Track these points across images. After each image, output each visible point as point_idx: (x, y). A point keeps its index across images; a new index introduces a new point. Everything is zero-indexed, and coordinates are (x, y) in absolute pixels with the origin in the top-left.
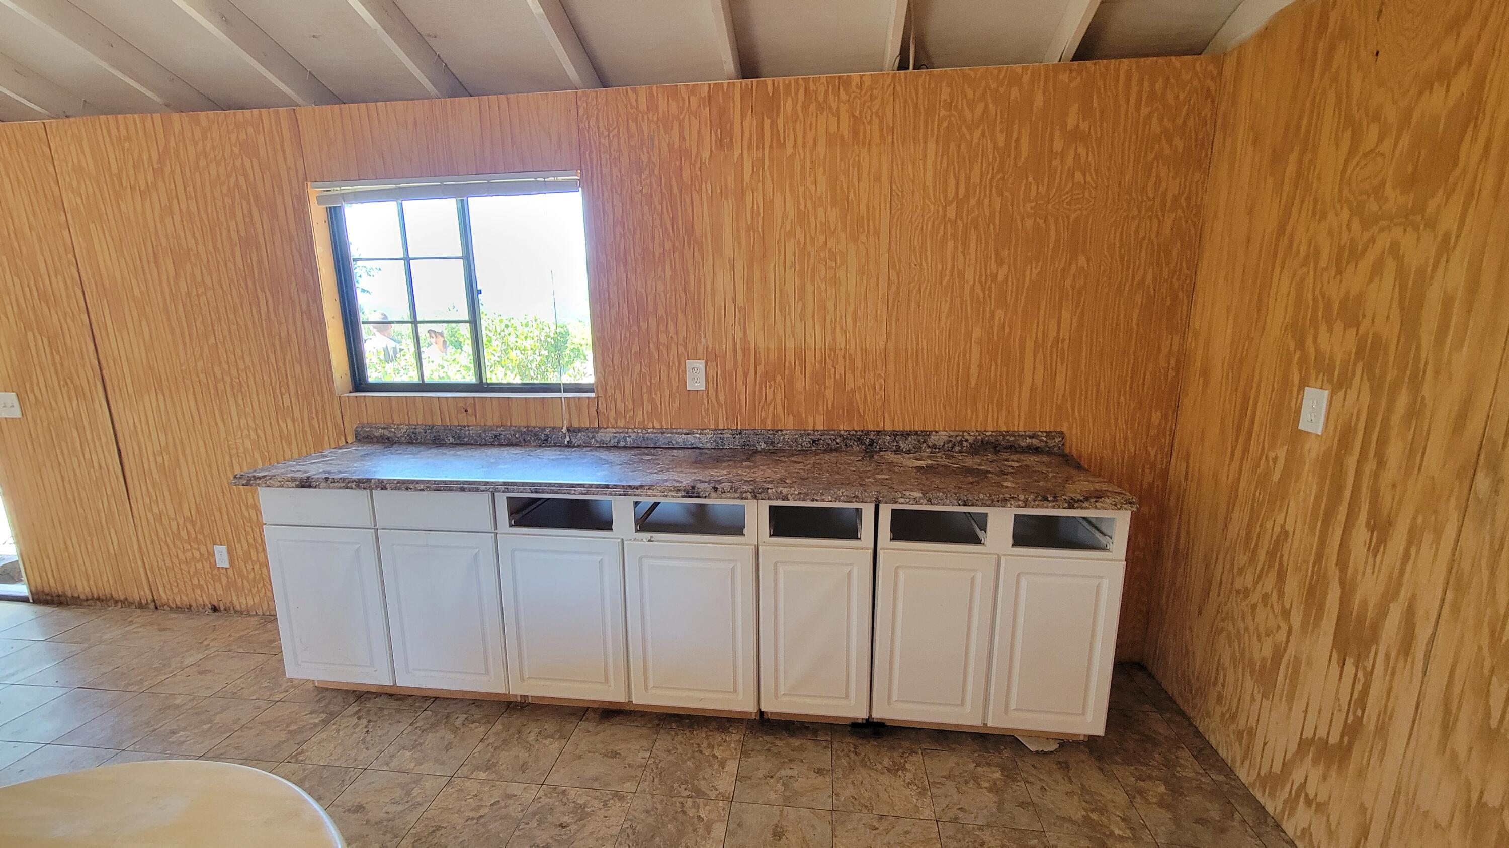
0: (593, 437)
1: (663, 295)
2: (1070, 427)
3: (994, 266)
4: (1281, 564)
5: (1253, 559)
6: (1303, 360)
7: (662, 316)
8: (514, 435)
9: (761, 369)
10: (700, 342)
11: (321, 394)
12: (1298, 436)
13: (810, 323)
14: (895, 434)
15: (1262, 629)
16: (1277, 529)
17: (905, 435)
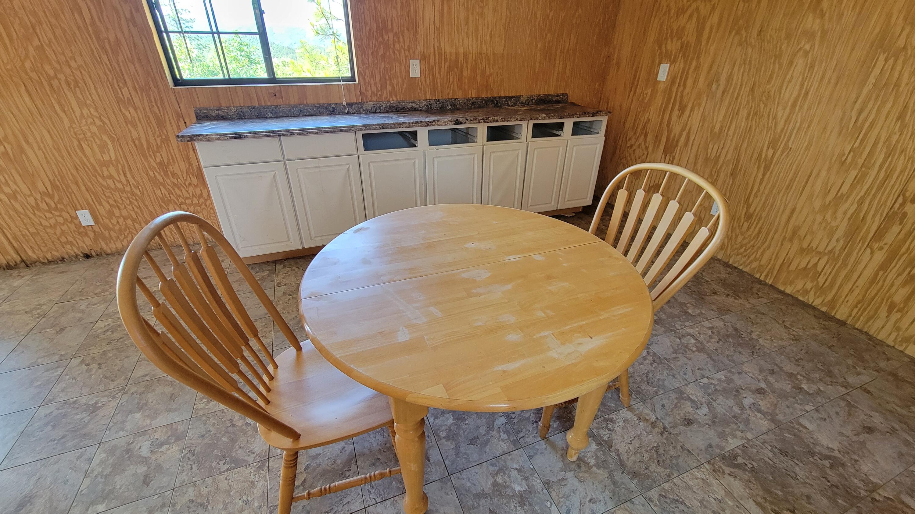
0: (361, 108)
1: (396, 18)
2: (569, 92)
3: (548, 11)
4: (646, 131)
5: (635, 133)
6: (661, 53)
7: (396, 32)
8: (313, 109)
9: (447, 64)
10: (417, 48)
11: (157, 86)
12: (656, 82)
13: (471, 39)
14: (506, 98)
15: (637, 157)
16: (646, 119)
17: (511, 98)
